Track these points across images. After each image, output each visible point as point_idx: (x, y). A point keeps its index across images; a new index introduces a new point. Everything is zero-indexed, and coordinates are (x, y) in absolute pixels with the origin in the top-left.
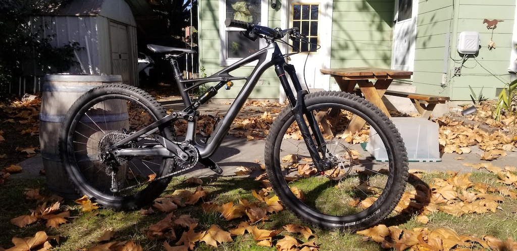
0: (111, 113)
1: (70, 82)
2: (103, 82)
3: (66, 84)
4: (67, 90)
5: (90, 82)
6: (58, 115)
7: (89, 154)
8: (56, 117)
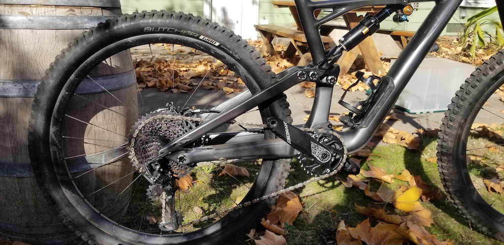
0: (120, 71)
1: (37, 6)
2: (103, 8)
3: (27, 10)
4: (32, 25)
5: (81, 7)
6: (15, 82)
7: (88, 158)
8: (10, 85)
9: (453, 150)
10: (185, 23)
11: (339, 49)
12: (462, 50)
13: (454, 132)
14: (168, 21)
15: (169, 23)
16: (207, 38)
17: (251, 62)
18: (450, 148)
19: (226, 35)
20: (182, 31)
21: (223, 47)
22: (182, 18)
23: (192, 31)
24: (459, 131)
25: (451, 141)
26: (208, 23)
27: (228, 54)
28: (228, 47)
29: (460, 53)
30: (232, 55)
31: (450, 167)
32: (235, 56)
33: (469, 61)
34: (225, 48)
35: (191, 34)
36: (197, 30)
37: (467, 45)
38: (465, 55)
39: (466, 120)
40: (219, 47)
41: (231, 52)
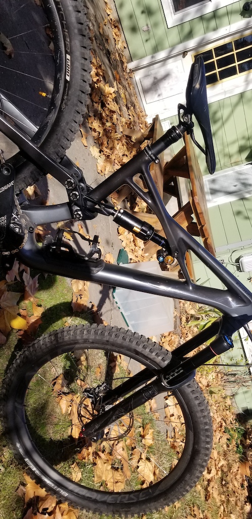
9: (62, 342)
10: (76, 31)
11: (112, 211)
12: (192, 314)
13: (78, 338)
14: (71, 8)
15: (69, 10)
16: (69, 64)
17: (63, 124)
18: (63, 339)
19: (80, 85)
20: (66, 31)
21: (67, 85)
22: (80, 25)
23: (70, 42)
24: (81, 341)
25: (69, 338)
26: (86, 59)
27: (63, 95)
28: (70, 92)
29: (188, 314)
30: (63, 99)
31: (46, 345)
32: (63, 104)
33: (183, 323)
34: (67, 89)
35: (67, 43)
36: (74, 49)
37: (198, 316)
38: (187, 319)
39: (93, 343)
40: (66, 81)
41: (65, 97)
